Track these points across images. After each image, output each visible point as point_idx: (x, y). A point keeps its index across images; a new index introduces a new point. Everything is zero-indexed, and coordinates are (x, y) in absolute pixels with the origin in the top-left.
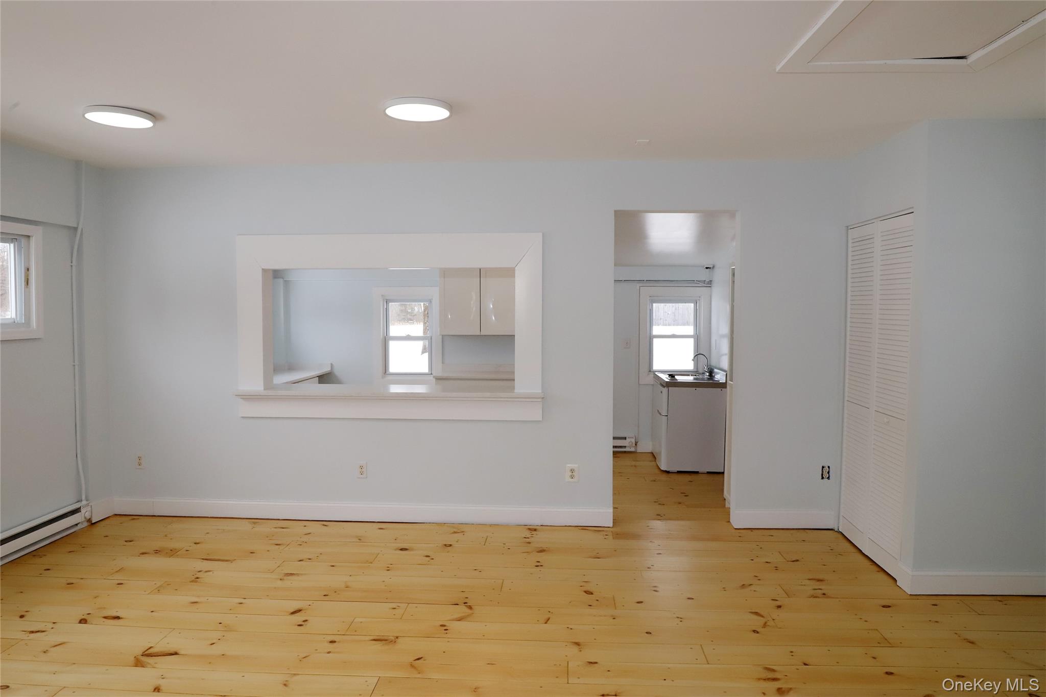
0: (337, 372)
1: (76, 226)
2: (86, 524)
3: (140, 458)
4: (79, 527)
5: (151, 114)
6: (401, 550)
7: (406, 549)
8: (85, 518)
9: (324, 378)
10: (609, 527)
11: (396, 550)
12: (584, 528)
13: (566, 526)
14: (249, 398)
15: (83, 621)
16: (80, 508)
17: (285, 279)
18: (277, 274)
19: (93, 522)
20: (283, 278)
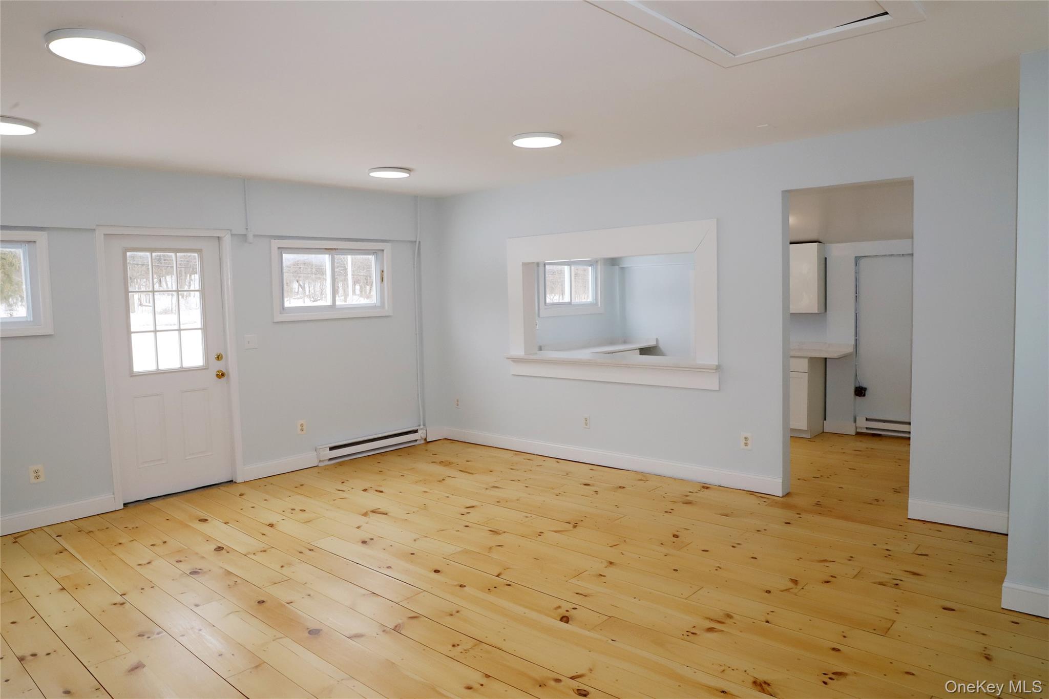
0: (661, 345)
1: (415, 240)
2: (423, 442)
3: (458, 401)
4: (418, 442)
5: (408, 170)
6: (585, 485)
7: (589, 485)
8: (421, 437)
9: (644, 351)
10: (778, 497)
11: (581, 484)
12: (752, 493)
13: (740, 490)
14: (517, 360)
15: (365, 490)
16: (417, 430)
17: (621, 266)
18: (613, 262)
19: (428, 441)
20: (618, 265)
